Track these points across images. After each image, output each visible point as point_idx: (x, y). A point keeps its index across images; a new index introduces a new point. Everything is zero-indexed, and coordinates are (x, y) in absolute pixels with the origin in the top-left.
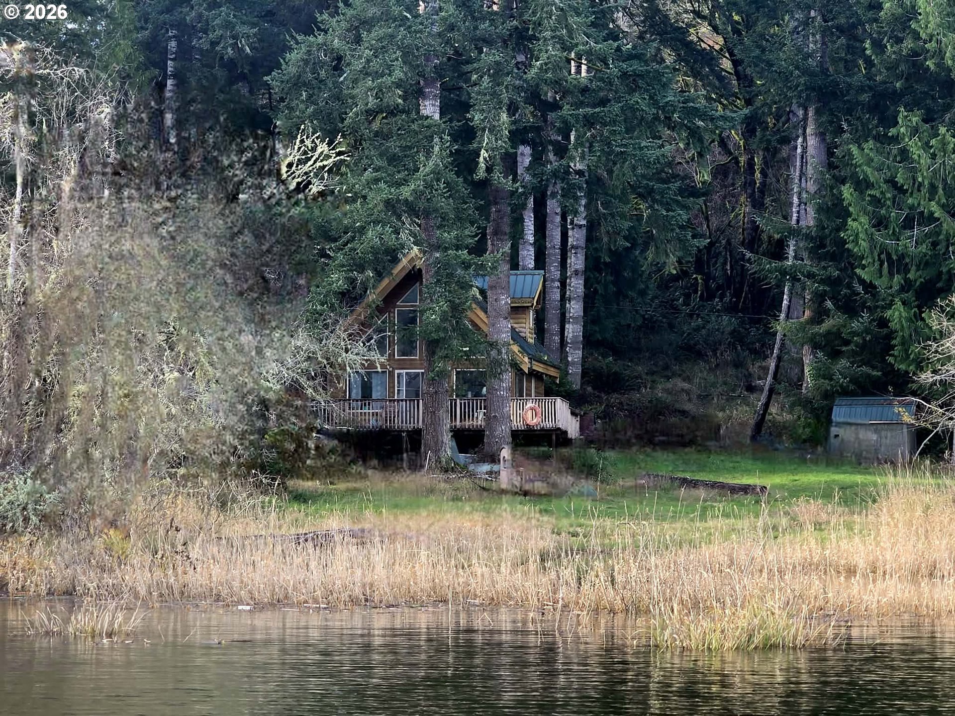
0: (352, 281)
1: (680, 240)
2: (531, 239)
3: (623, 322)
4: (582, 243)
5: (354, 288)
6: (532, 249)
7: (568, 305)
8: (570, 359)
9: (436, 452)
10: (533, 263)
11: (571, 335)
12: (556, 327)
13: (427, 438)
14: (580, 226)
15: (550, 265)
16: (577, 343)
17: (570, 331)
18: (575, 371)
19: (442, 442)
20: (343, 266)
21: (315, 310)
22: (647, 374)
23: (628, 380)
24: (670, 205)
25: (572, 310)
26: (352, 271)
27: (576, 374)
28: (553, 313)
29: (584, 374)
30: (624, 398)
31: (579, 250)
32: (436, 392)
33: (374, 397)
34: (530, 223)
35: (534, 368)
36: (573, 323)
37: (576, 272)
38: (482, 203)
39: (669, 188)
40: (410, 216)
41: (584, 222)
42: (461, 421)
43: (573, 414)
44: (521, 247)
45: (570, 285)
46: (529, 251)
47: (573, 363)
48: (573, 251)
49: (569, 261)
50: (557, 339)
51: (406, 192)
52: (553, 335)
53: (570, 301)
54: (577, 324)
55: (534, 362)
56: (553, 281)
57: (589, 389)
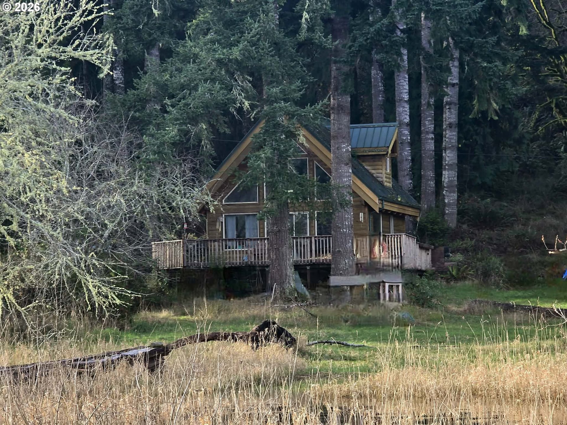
0: (187, 133)
1: (500, 89)
2: (406, 97)
3: (503, 169)
4: (455, 99)
5: (188, 140)
6: (407, 106)
7: (444, 154)
8: (446, 201)
9: (281, 284)
10: (408, 118)
11: (447, 180)
12: (431, 174)
13: (272, 271)
14: (453, 85)
15: (425, 119)
16: (452, 186)
17: (446, 176)
18: (451, 211)
19: (286, 275)
20: (177, 119)
21: (148, 159)
22: (524, 213)
23: (503, 219)
24: (491, 58)
25: (447, 159)
26: (186, 124)
27: (451, 214)
28: (428, 161)
29: (461, 213)
30: (494, 234)
31: (452, 106)
32: (279, 231)
33: (247, 236)
34: (405, 83)
35: (386, 208)
36: (448, 170)
37: (450, 125)
38: (309, 60)
39: (487, 42)
40: (242, 74)
41: (456, 81)
42: (316, 256)
43: (421, 248)
44: (397, 104)
45: (445, 137)
46: (404, 107)
47: (449, 204)
48: (447, 107)
49: (444, 116)
50: (432, 183)
51: (236, 53)
52: (429, 180)
53: (445, 150)
54: (452, 170)
55: (385, 203)
56: (427, 133)
57: (465, 226)
